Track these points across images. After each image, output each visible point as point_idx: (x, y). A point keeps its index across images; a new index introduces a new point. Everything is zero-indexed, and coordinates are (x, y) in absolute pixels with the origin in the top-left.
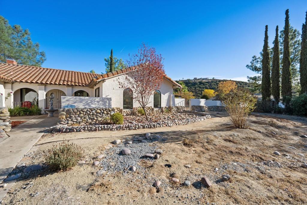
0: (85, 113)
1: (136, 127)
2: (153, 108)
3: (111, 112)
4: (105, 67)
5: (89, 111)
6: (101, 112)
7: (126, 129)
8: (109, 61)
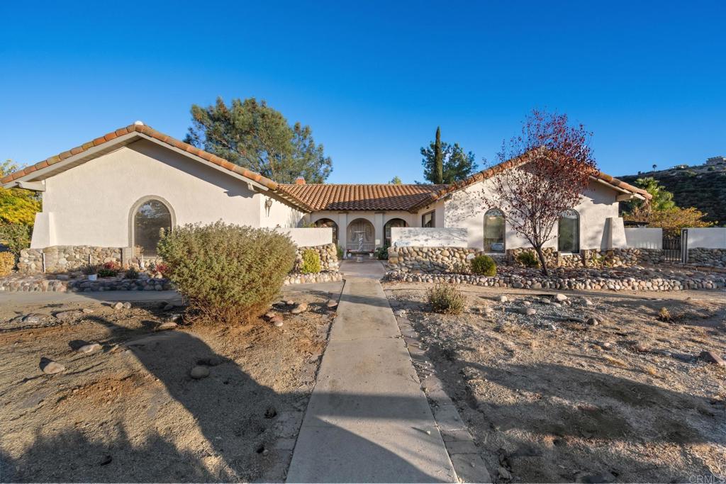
0: (425, 255)
1: (527, 283)
2: (556, 253)
3: (467, 256)
4: (423, 168)
5: (431, 252)
6: (450, 254)
7: (506, 285)
8: (431, 153)
